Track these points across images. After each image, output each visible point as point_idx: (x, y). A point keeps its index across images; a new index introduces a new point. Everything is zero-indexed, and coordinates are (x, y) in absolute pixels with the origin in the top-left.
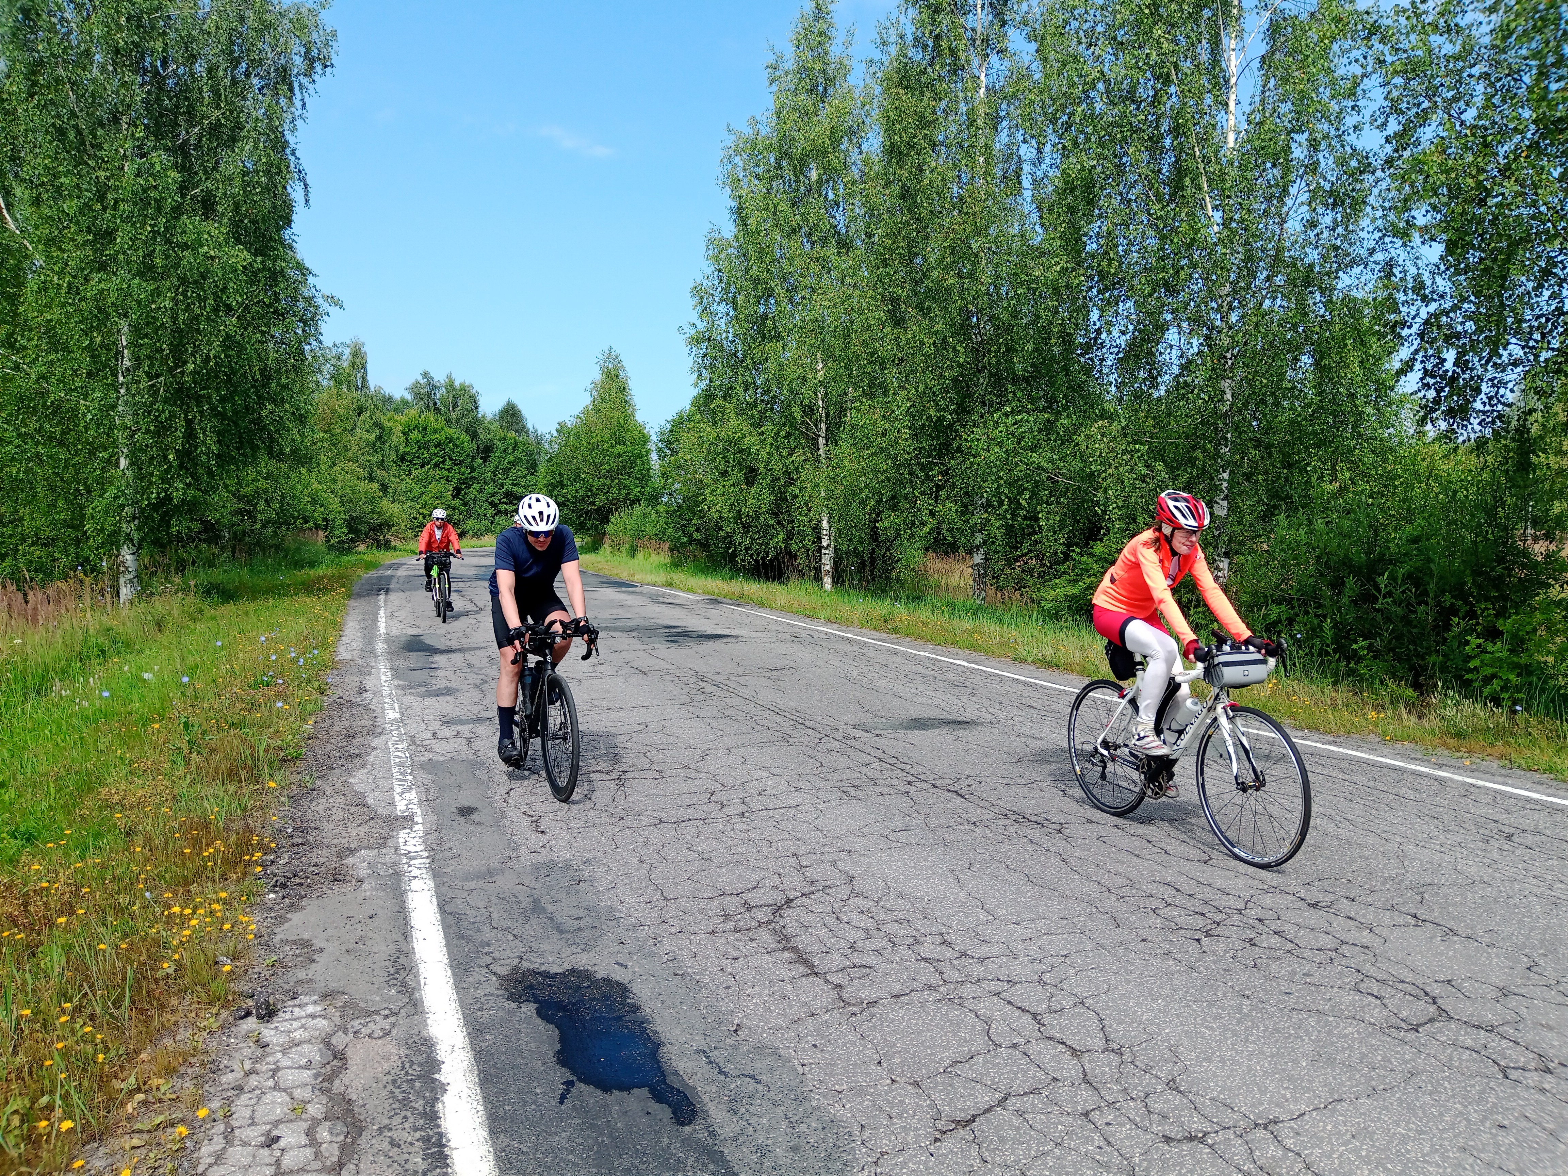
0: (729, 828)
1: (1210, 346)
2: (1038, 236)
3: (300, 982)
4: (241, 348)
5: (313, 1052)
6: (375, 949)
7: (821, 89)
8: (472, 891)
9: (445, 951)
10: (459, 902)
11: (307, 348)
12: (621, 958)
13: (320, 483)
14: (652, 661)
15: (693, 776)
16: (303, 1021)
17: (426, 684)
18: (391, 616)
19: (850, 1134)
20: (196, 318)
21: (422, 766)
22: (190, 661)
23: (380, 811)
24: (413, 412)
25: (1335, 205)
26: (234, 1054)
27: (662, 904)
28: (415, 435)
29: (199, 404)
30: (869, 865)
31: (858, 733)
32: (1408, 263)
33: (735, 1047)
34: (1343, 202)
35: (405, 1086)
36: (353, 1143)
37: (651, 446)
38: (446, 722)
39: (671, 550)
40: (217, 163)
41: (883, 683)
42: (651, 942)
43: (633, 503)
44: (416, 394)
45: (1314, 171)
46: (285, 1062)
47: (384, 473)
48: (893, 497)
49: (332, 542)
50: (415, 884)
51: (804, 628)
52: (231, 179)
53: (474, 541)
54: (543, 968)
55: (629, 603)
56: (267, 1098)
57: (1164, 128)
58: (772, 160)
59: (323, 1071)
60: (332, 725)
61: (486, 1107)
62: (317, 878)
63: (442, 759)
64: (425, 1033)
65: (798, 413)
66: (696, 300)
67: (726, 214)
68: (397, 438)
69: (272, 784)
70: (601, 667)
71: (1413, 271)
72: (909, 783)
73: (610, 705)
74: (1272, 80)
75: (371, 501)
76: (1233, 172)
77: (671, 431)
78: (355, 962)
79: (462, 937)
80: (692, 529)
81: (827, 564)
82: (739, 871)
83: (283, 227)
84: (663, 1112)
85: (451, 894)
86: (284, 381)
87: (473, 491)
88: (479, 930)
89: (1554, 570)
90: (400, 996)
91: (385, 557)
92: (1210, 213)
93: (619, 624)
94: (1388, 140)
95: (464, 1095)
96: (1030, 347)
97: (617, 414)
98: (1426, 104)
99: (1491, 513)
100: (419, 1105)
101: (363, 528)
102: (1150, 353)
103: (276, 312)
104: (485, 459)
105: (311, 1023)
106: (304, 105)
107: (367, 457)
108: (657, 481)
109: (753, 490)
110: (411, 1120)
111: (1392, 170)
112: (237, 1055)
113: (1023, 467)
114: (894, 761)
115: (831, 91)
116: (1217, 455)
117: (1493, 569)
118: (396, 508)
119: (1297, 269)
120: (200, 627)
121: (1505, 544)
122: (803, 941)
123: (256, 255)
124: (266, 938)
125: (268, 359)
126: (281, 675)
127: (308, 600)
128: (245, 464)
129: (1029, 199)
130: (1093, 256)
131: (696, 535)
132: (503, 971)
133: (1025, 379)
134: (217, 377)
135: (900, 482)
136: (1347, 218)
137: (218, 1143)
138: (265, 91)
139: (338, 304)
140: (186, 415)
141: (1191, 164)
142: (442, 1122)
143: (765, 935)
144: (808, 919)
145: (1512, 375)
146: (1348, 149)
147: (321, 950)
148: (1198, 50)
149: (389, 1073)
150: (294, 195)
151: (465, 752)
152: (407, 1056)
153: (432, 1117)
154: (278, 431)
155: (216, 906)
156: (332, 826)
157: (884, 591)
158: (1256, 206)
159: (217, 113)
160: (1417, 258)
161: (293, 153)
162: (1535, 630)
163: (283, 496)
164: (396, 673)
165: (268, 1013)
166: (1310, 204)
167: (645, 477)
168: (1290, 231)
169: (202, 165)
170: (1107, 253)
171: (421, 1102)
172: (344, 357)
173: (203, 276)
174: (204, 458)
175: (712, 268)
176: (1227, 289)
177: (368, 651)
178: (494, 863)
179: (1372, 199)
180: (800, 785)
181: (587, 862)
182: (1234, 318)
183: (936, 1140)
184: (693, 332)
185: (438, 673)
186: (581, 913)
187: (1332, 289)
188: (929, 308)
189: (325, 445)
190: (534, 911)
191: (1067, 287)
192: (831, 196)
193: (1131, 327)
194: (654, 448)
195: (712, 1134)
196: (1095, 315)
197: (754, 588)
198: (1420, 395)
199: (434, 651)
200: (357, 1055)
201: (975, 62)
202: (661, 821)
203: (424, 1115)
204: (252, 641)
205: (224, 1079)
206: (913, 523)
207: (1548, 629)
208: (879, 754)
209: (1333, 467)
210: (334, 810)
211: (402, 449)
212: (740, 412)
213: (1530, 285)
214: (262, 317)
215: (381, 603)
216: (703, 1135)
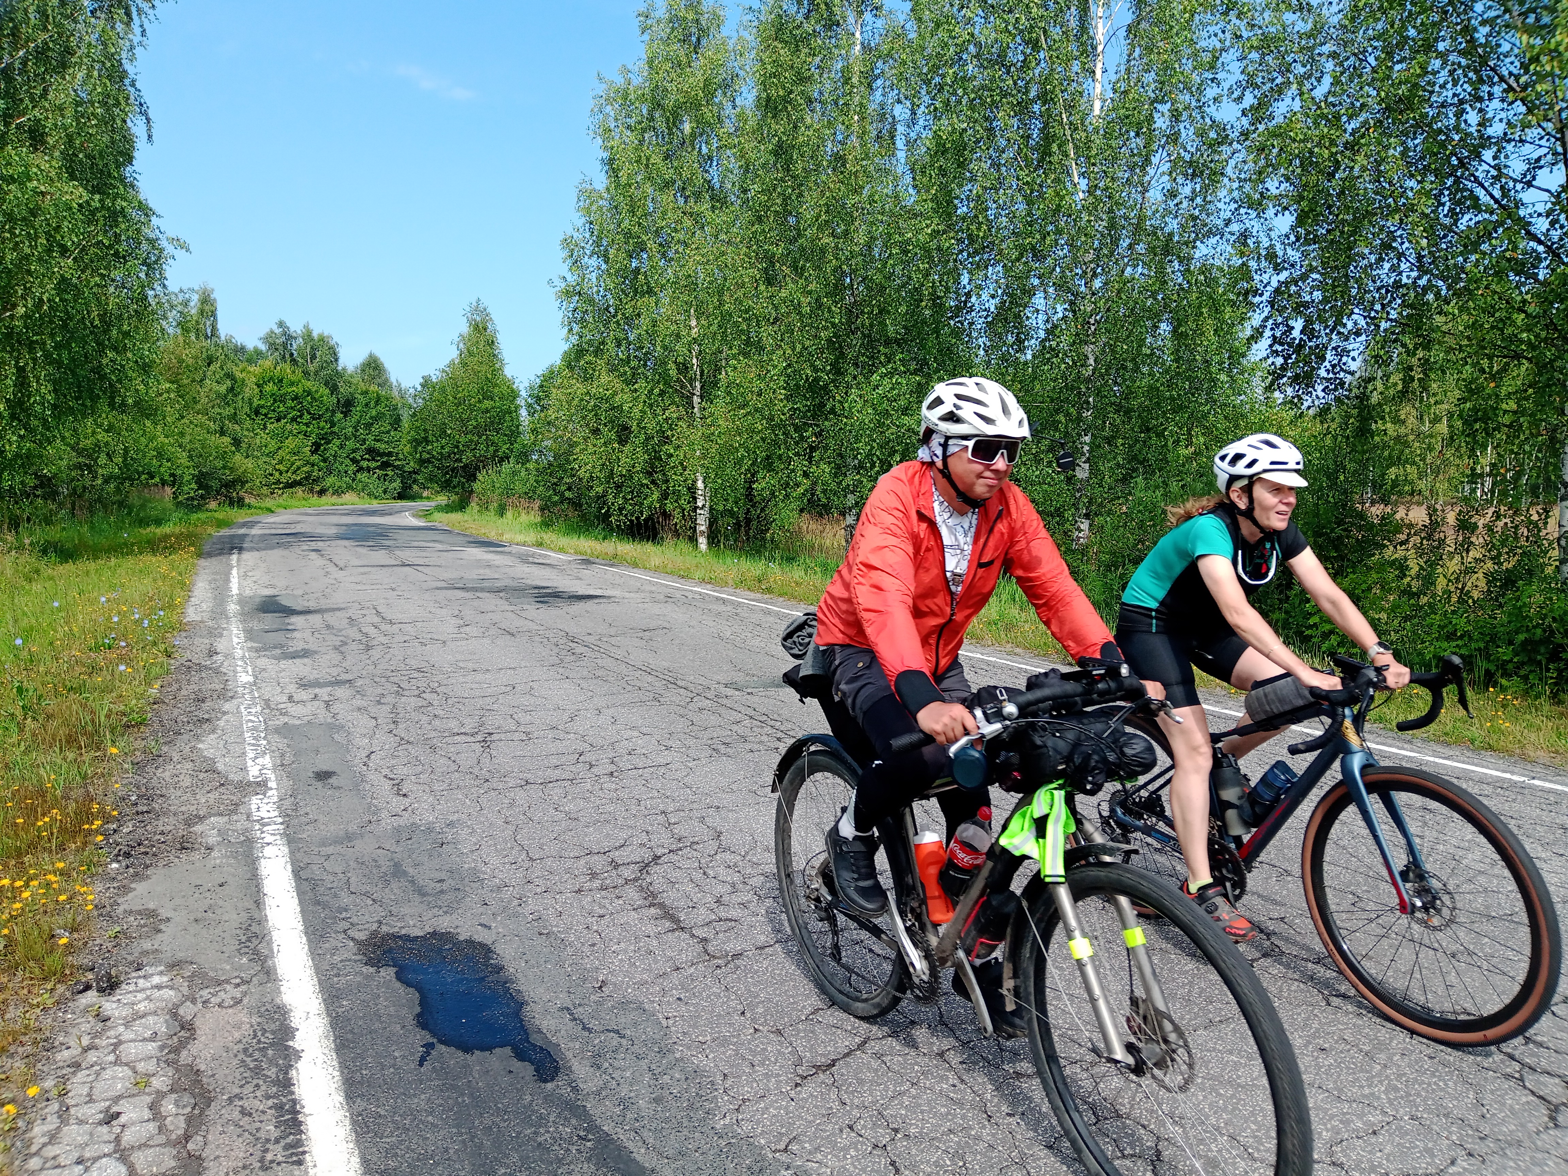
0: (597, 787)
1: (1074, 312)
2: (910, 197)
3: (146, 953)
4: (78, 294)
5: (159, 1024)
6: (226, 917)
7: (694, 39)
8: (329, 856)
9: (300, 918)
10: (315, 867)
11: (151, 293)
12: (484, 920)
13: (167, 437)
14: (520, 623)
15: (561, 736)
16: (148, 993)
17: (282, 646)
18: (244, 576)
19: (712, 1083)
20: (27, 257)
21: (277, 731)
22: (24, 623)
23: (231, 776)
24: (268, 363)
25: (1194, 175)
26: (70, 1030)
27: (527, 864)
28: (269, 388)
29: (31, 350)
30: (737, 820)
31: (729, 692)
32: (1261, 234)
33: (599, 1003)
34: (1202, 172)
35: (257, 1055)
36: (201, 1115)
37: (520, 401)
38: (304, 684)
39: (542, 509)
40: (45, 91)
41: (756, 642)
42: (516, 902)
43: (501, 460)
44: (271, 344)
45: (1175, 141)
46: (128, 1035)
47: (237, 427)
48: (768, 457)
49: (180, 498)
50: (268, 851)
51: (678, 589)
52: (61, 109)
53: (335, 499)
54: (403, 932)
55: (497, 563)
56: (108, 1074)
57: (1033, 94)
58: (645, 112)
59: (170, 1042)
60: (180, 689)
61: (342, 1073)
62: (163, 846)
63: (298, 722)
64: (278, 1001)
65: (673, 372)
66: (566, 253)
67: (598, 166)
68: (250, 390)
69: (114, 751)
70: (467, 629)
71: (1265, 243)
72: (779, 739)
73: (476, 666)
74: (1137, 50)
75: (223, 456)
76: (1098, 140)
77: (541, 386)
78: (204, 931)
79: (318, 903)
80: (563, 488)
81: (702, 525)
82: (606, 830)
83: (123, 164)
84: (527, 1070)
85: (306, 860)
86: (126, 327)
87: (334, 447)
88: (336, 896)
89: (1389, 532)
90: (252, 964)
91: (239, 515)
92: (1076, 180)
93: (486, 584)
94: (1244, 114)
95: (319, 1061)
96: (903, 309)
97: (484, 368)
98: (1279, 80)
99: (1332, 477)
100: (272, 1072)
101: (214, 484)
102: (1018, 316)
103: (116, 254)
104: (346, 414)
105: (157, 994)
106: (143, 33)
107: (218, 410)
108: (527, 438)
109: (627, 448)
110: (263, 1088)
111: (1248, 143)
112: (75, 1031)
113: (894, 429)
114: (765, 718)
115: (704, 42)
116: (1079, 419)
117: (1332, 530)
118: (249, 464)
119: (1158, 238)
120: (37, 587)
121: (1344, 506)
122: (670, 897)
123: (93, 193)
124: (108, 909)
125: (107, 304)
126: (125, 637)
127: (154, 559)
128: (84, 416)
129: (903, 161)
130: (964, 219)
131: (568, 494)
132: (362, 936)
133: (897, 342)
134: (51, 322)
135: (776, 443)
136: (1205, 188)
137: (53, 1122)
138: (98, 14)
139: (184, 246)
140: (17, 362)
141: (1059, 131)
142: (296, 1089)
143: (632, 893)
144: (675, 875)
145: (1356, 345)
146: (1208, 120)
147: (168, 920)
148: (1067, 17)
149: (240, 1041)
150: (134, 130)
151: (323, 716)
152: (259, 1024)
153: (286, 1084)
154: (120, 381)
155: (51, 877)
156: (179, 793)
157: (759, 552)
158: (1120, 175)
159: (44, 36)
160: (1270, 230)
161: (133, 84)
162: (1370, 589)
163: (126, 450)
164: (250, 634)
165: (110, 986)
166: (1171, 173)
167: (514, 433)
168: (1152, 200)
169: (27, 91)
170: (976, 216)
171: (274, 1070)
172: (192, 304)
173: (33, 213)
174: (38, 408)
175: (583, 220)
176: (1090, 256)
177: (219, 612)
178: (353, 828)
179: (1229, 170)
180: (670, 743)
181: (451, 825)
182: (1097, 284)
183: (797, 1085)
184: (563, 285)
185: (296, 634)
186: (443, 875)
187: (1190, 258)
188: (803, 268)
189: (172, 396)
190: (394, 875)
191: (939, 249)
192: (705, 150)
193: (1000, 292)
194: (523, 403)
195: (575, 1089)
196: (965, 279)
197: (627, 548)
198: (1270, 361)
199: (290, 612)
200: (205, 1025)
201: (851, 19)
202: (527, 783)
203: (277, 1082)
204: (93, 602)
205: (58, 1057)
206: (788, 484)
207: (1383, 587)
208: (750, 712)
209: (1189, 430)
210: (182, 777)
211: (256, 402)
212: (613, 369)
213: (1373, 258)
214: (101, 259)
215: (234, 563)
216: (566, 1091)
